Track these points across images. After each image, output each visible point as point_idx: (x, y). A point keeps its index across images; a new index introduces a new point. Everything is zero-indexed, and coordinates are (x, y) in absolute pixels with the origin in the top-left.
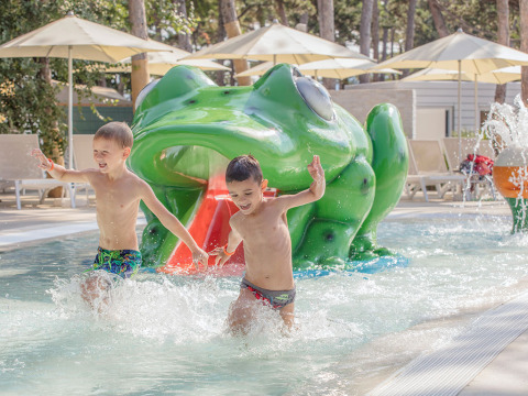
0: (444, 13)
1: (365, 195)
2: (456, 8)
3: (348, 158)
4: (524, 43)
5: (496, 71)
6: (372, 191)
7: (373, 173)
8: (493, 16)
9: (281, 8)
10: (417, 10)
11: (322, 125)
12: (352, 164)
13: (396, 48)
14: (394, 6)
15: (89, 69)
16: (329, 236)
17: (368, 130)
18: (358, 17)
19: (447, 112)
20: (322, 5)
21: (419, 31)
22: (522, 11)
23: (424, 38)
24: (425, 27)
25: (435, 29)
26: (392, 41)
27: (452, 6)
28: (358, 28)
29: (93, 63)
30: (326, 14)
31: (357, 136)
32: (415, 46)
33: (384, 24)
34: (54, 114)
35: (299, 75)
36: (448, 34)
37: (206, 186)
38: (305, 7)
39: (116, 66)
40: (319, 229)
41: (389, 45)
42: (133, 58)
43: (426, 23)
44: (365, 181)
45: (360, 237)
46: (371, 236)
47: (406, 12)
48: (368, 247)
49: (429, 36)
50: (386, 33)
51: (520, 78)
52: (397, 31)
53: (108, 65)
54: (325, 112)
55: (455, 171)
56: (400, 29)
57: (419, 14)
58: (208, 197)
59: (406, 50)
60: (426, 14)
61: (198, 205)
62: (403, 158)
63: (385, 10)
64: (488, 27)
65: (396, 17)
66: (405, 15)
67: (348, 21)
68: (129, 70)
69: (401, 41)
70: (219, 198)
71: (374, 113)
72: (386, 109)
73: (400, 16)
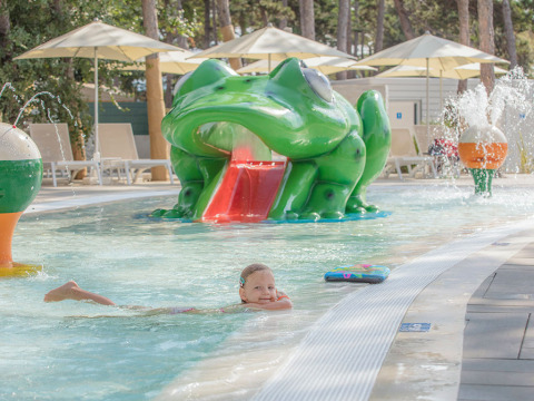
0: (410, 18)
1: (358, 162)
2: (421, 14)
3: (345, 133)
4: (482, 44)
5: (458, 68)
6: (364, 159)
7: (364, 145)
8: (455, 20)
9: (263, 14)
10: (386, 16)
11: (324, 106)
12: (348, 138)
13: (366, 50)
14: (364, 12)
15: (110, 67)
16: (329, 195)
17: (359, 110)
18: (332, 22)
19: (415, 105)
20: (304, 11)
21: (387, 34)
22: (480, 16)
23: (392, 41)
24: (393, 31)
25: (402, 33)
26: (362, 43)
27: (418, 11)
28: (332, 32)
29: (112, 62)
30: (307, 18)
31: (351, 115)
32: (385, 48)
33: (356, 28)
34: (79, 106)
35: (305, 67)
36: (414, 37)
37: (230, 156)
38: (285, 13)
39: (132, 65)
40: (321, 189)
41: (359, 47)
42: (147, 58)
43: (393, 26)
44: (358, 151)
45: (353, 197)
46: (362, 197)
47: (375, 16)
48: (360, 205)
49: (396, 39)
50: (356, 36)
51: (478, 74)
52: (367, 35)
53: (125, 64)
54: (326, 96)
55: (424, 154)
56: (369, 32)
57: (387, 19)
58: (232, 166)
59: (376, 52)
60: (393, 19)
61: (224, 171)
62: (387, 134)
63: (356, 15)
64: (449, 31)
65: (366, 22)
66: (374, 19)
67: (323, 26)
68: (143, 68)
69: (370, 43)
70: (239, 166)
71: (363, 97)
72: (372, 95)
73: (370, 21)
